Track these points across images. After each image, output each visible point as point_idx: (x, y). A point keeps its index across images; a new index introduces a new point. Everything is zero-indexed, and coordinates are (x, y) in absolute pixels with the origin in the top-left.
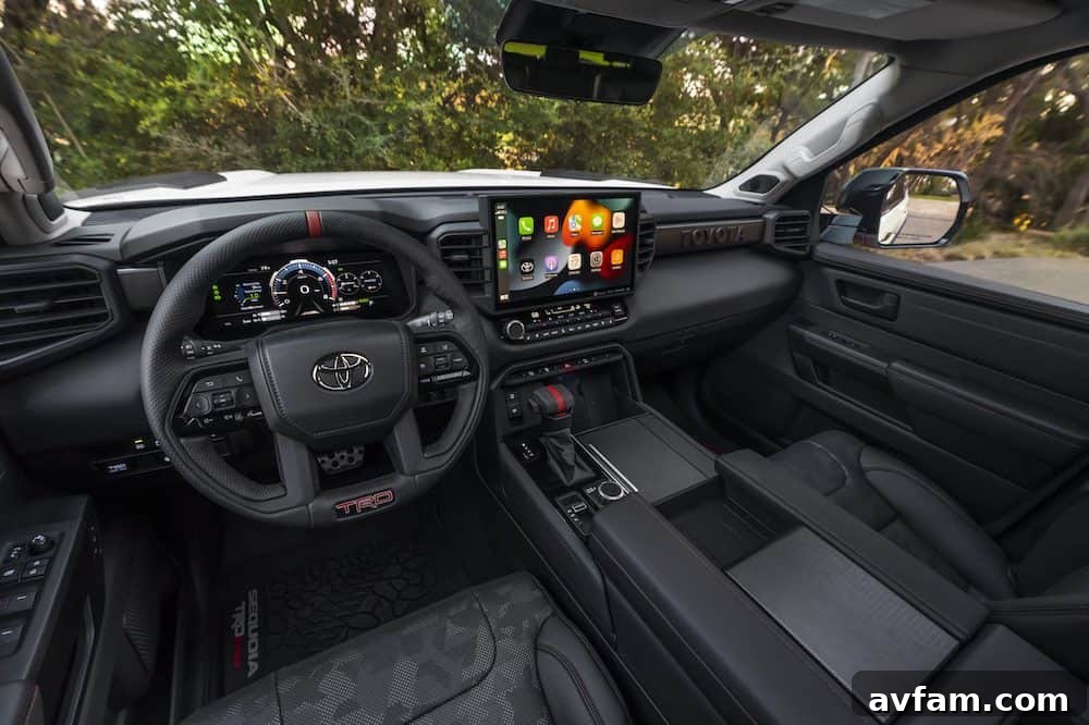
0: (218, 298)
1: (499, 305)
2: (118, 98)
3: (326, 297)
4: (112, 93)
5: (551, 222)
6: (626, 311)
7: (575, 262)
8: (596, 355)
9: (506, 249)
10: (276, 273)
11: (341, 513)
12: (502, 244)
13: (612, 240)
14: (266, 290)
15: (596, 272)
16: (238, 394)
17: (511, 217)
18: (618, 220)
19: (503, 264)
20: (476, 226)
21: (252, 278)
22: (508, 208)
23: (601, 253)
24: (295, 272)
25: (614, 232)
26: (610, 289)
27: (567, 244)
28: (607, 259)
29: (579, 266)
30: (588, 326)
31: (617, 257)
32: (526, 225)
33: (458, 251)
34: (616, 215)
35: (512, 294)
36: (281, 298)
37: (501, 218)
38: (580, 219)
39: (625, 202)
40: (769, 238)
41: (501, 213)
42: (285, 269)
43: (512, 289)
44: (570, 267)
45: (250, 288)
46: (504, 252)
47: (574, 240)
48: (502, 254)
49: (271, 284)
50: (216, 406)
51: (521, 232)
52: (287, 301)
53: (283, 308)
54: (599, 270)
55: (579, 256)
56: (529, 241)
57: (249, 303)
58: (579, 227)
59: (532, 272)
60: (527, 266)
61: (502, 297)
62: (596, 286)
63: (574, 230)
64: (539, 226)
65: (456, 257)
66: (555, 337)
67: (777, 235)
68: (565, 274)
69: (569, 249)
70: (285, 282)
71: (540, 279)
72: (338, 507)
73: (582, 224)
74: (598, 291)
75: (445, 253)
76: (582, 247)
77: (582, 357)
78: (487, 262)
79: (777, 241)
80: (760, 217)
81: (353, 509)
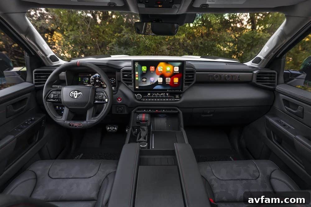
0: (80, 80)
1: (135, 89)
2: (107, 38)
3: (101, 83)
4: (106, 38)
5: (152, 68)
6: (180, 98)
7: (160, 80)
8: (168, 109)
9: (138, 74)
10: (92, 76)
11: (70, 125)
12: (137, 73)
13: (174, 75)
14: (89, 80)
15: (168, 84)
16: (58, 95)
17: (139, 66)
18: (176, 69)
19: (137, 78)
20: (131, 68)
21: (87, 77)
22: (139, 64)
23: (170, 78)
24: (96, 77)
25: (174, 72)
26: (174, 90)
27: (158, 74)
28: (172, 80)
29: (162, 81)
30: (164, 100)
31: (176, 80)
32: (144, 68)
33: (126, 74)
34: (175, 67)
35: (139, 87)
36: (92, 82)
37: (137, 66)
38: (162, 68)
39: (179, 64)
40: (254, 80)
41: (137, 65)
42: (94, 75)
43: (140, 85)
44: (159, 81)
45: (86, 79)
46: (137, 75)
47: (160, 74)
48: (137, 76)
49: (91, 79)
50: (54, 97)
51: (143, 70)
52: (93, 83)
53: (92, 84)
54: (169, 83)
55: (162, 79)
56: (145, 73)
57: (85, 82)
58: (162, 70)
59: (146, 81)
60: (144, 80)
61: (136, 87)
62: (168, 88)
63: (160, 71)
64: (148, 69)
65: (125, 75)
66: (152, 101)
67: (257, 79)
68: (157, 83)
69: (158, 76)
70: (94, 79)
71: (148, 84)
72: (70, 124)
73: (163, 69)
74: (169, 90)
75: (124, 74)
76: (163, 76)
77: (163, 109)
78: (133, 78)
79: (257, 82)
80: (251, 72)
81: (73, 125)
